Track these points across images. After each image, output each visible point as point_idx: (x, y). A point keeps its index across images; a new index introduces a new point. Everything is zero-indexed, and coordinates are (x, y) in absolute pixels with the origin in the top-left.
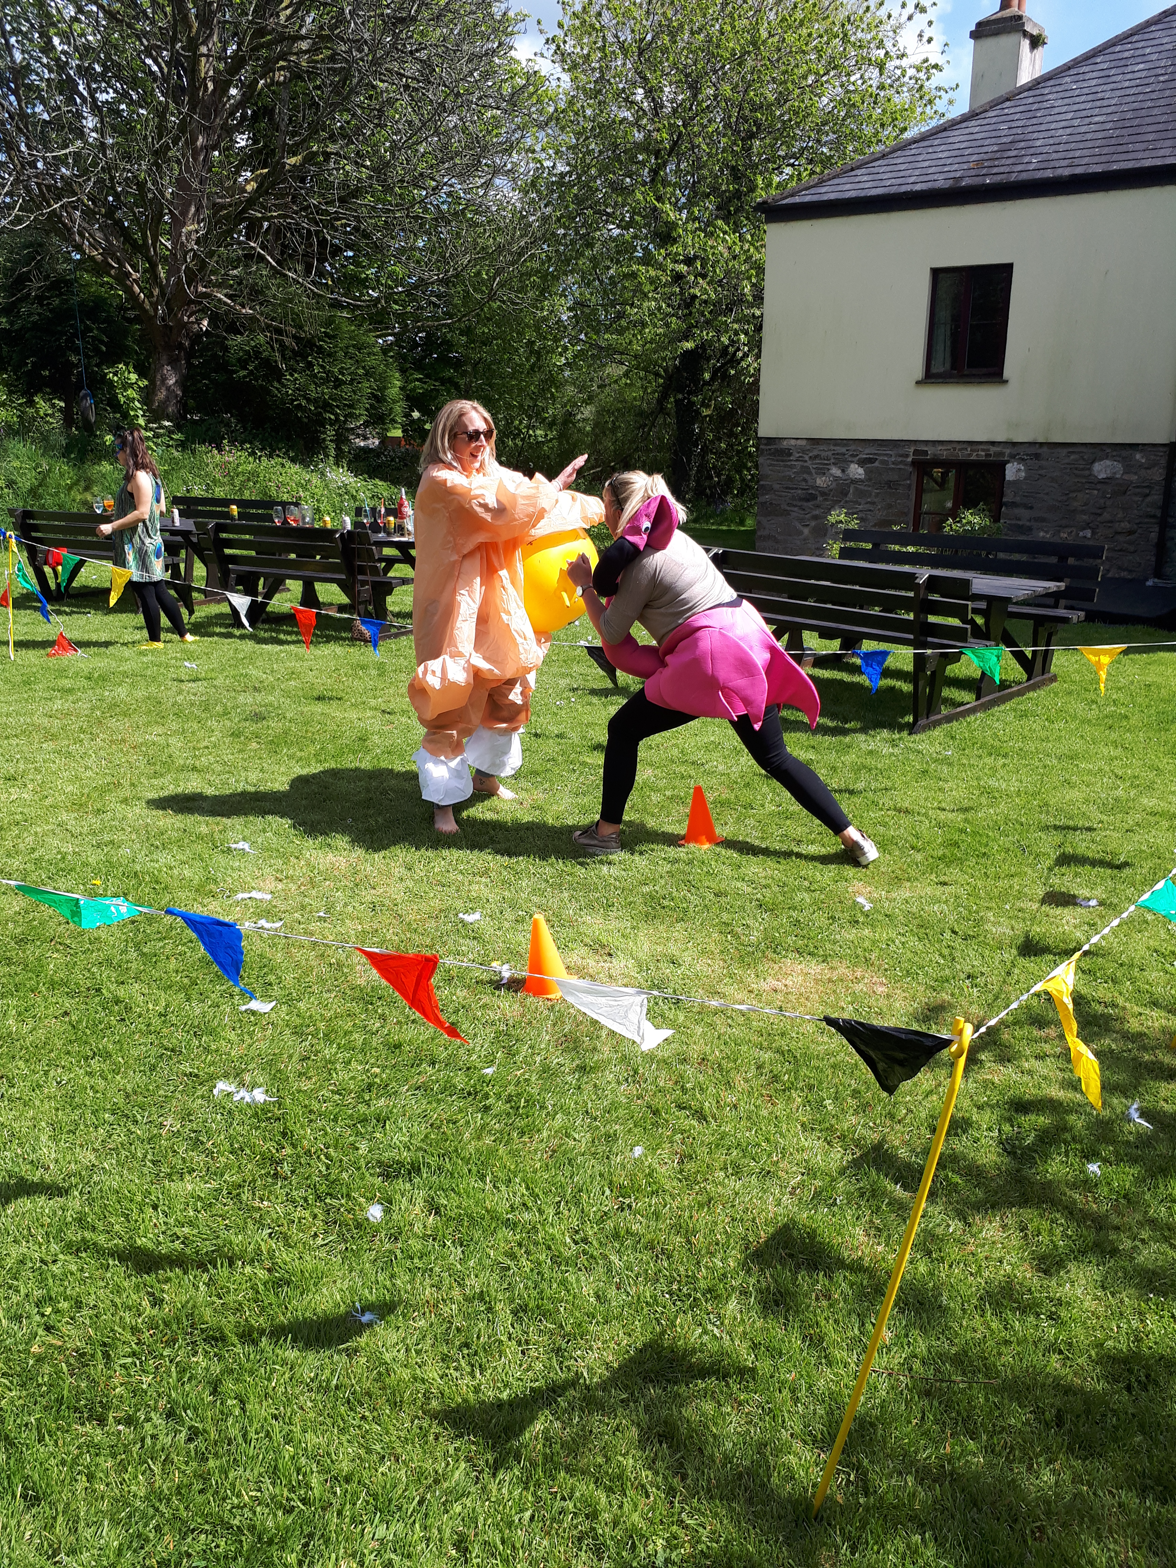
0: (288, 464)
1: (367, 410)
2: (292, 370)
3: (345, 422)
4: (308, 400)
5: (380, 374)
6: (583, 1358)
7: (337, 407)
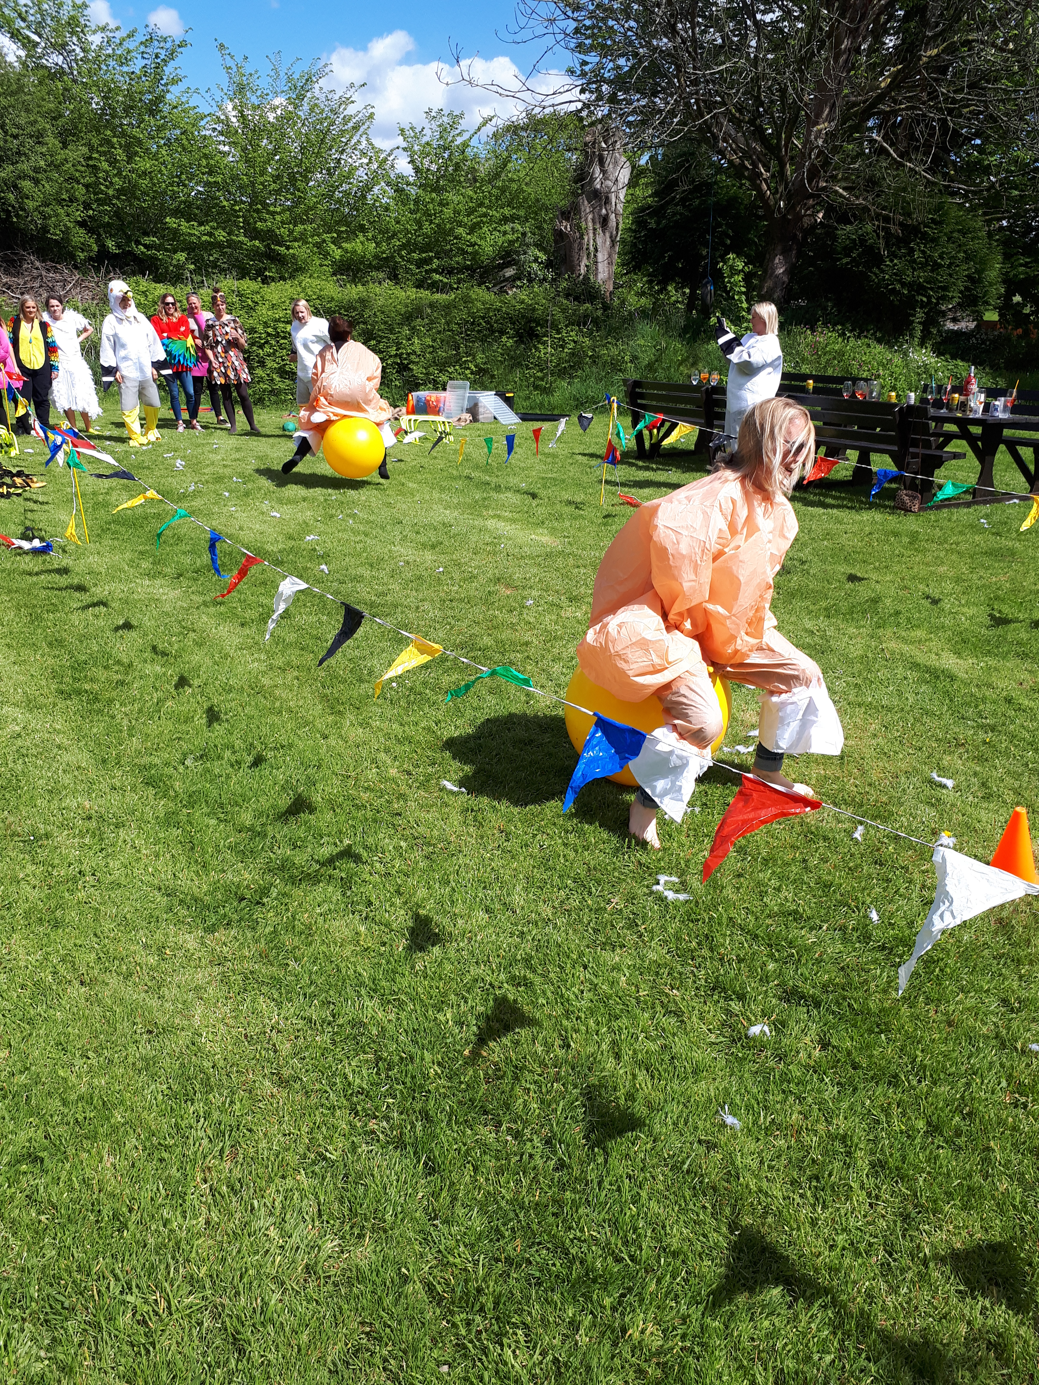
0: (873, 343)
1: (961, 292)
2: (893, 255)
3: (937, 304)
4: (903, 285)
5: (981, 258)
6: (929, 1234)
7: (932, 289)
